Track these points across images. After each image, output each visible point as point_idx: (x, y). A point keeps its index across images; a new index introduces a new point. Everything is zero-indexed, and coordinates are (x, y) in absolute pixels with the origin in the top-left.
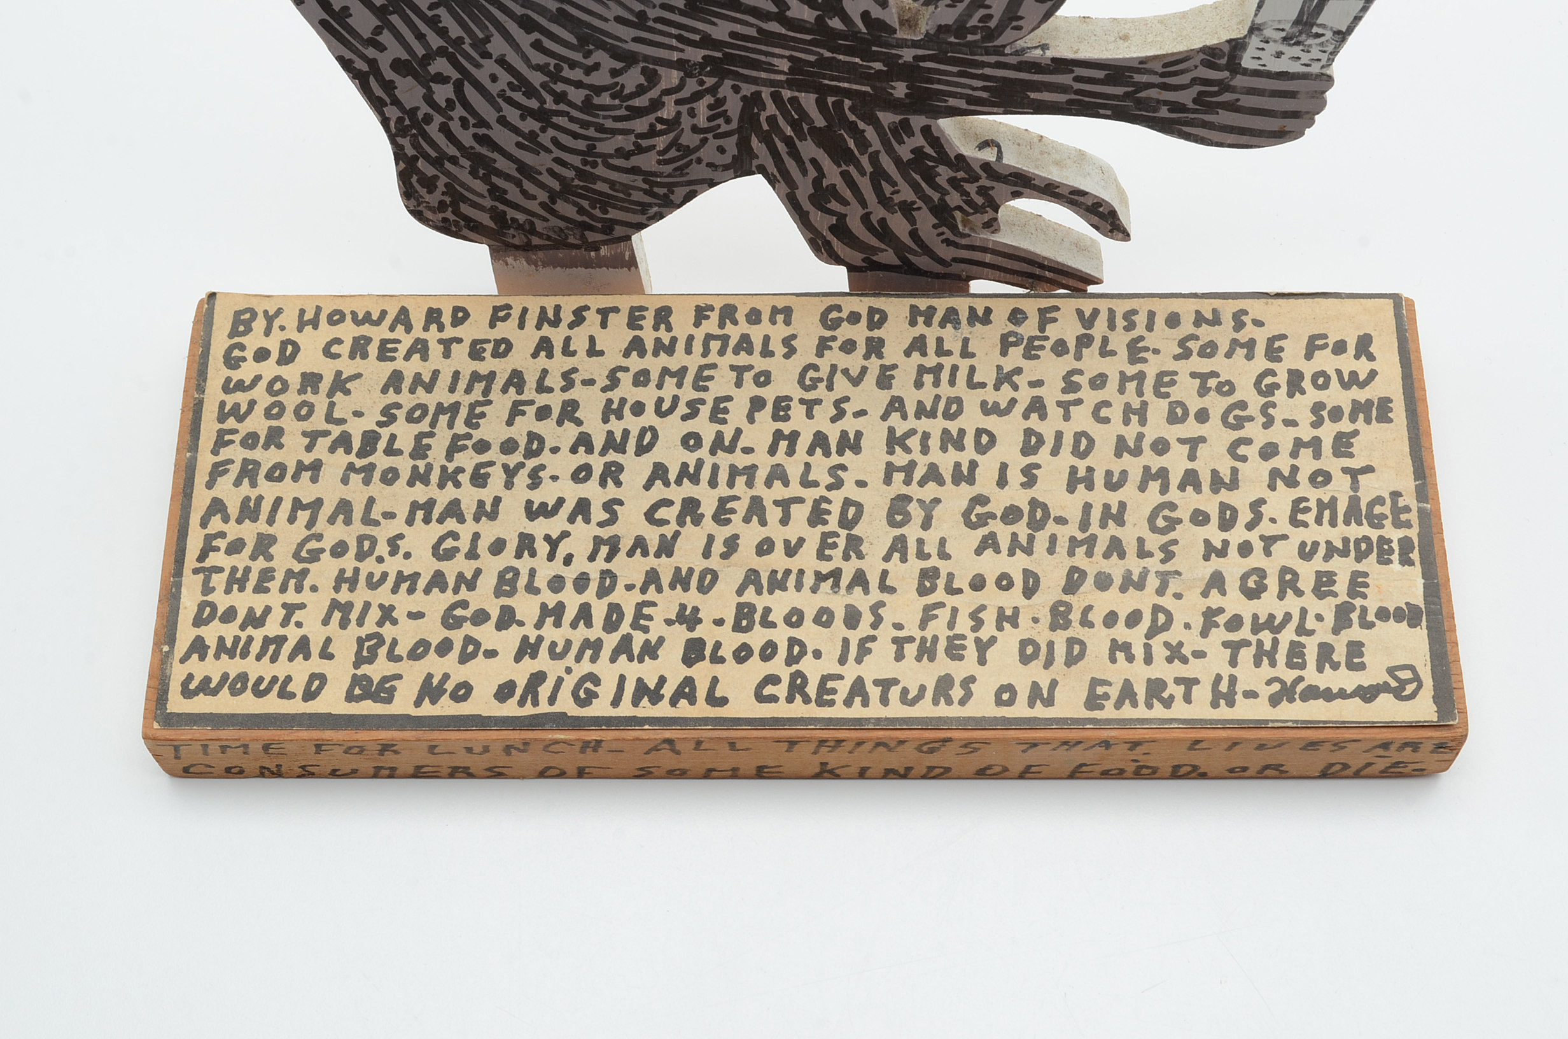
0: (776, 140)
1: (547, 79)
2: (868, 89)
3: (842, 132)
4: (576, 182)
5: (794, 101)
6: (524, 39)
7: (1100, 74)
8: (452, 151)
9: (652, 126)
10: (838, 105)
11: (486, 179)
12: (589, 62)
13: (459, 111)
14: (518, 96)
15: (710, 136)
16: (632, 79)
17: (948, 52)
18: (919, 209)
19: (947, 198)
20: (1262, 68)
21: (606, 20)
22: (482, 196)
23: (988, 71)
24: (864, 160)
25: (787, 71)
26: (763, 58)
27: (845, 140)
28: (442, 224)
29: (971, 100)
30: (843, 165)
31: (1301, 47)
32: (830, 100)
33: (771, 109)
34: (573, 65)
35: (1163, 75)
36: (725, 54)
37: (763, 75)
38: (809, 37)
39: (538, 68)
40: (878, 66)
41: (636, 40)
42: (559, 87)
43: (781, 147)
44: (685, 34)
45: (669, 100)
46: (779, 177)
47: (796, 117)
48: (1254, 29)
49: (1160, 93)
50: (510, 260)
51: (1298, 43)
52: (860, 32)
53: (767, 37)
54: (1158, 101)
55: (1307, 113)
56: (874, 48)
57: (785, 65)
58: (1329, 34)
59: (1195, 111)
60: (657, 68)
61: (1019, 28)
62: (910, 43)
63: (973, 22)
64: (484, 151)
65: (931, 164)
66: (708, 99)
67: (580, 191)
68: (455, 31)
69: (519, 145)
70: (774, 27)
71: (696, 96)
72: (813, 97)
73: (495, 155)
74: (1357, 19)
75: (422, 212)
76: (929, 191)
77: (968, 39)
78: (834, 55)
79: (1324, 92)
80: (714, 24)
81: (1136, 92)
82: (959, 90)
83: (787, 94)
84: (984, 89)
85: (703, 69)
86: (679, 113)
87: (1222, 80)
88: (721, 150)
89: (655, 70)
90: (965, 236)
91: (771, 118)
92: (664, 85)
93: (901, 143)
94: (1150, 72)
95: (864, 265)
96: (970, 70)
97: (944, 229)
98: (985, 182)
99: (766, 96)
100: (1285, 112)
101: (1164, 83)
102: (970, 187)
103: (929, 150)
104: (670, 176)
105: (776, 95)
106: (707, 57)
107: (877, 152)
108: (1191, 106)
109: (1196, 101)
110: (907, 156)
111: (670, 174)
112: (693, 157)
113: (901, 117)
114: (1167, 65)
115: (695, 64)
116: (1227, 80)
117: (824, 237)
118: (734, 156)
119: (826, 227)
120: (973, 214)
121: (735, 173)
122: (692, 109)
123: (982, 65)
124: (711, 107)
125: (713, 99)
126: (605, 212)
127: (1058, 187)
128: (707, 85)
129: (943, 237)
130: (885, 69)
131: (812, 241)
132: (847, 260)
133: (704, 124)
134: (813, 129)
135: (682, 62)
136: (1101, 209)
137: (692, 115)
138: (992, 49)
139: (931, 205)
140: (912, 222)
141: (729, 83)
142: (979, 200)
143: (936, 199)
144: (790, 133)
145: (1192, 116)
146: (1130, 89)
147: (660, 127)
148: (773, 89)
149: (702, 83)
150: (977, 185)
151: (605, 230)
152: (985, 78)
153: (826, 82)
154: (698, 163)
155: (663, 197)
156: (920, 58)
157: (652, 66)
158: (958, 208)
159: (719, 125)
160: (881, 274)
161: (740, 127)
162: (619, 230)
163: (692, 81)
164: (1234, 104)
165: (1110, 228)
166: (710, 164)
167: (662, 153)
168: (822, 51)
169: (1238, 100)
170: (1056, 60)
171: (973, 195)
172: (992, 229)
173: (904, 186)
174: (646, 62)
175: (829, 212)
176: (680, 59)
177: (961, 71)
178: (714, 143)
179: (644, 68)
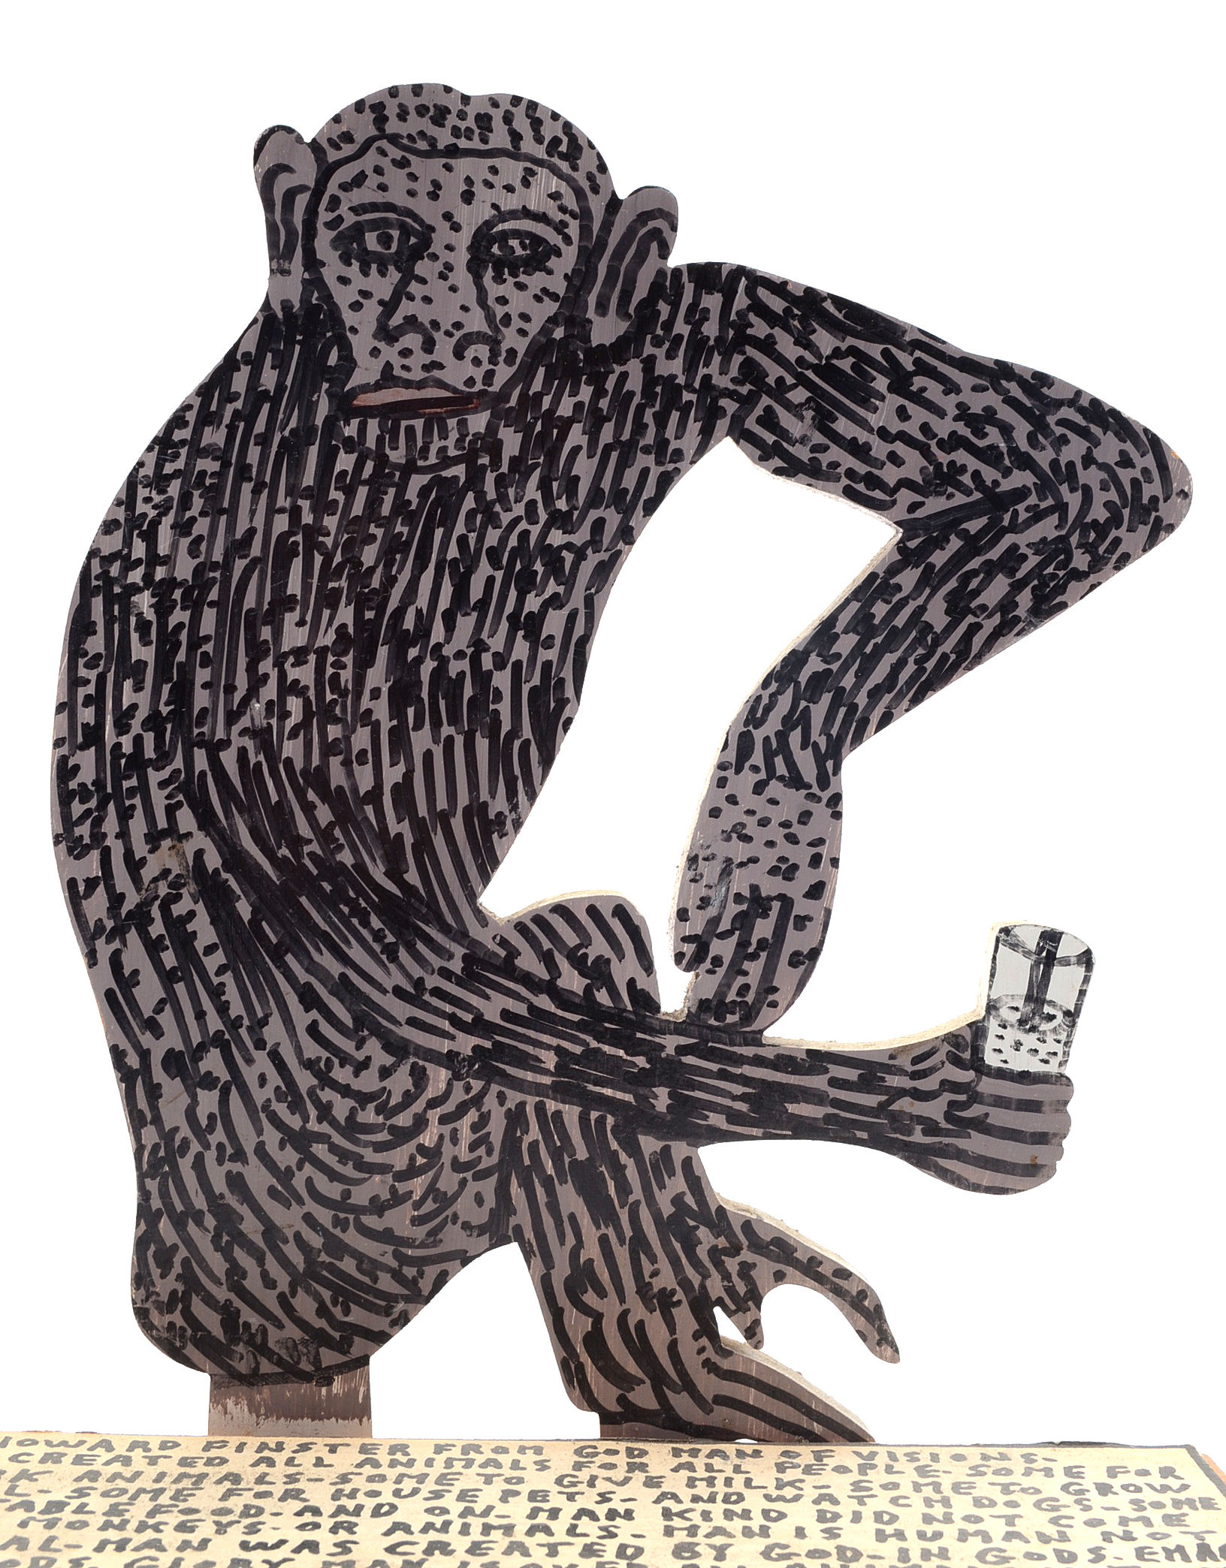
0: (536, 1180)
1: (315, 1082)
2: (628, 1098)
3: (603, 1169)
4: (324, 1257)
5: (558, 1114)
6: (302, 1018)
7: (852, 1074)
8: (200, 1202)
9: (412, 1158)
10: (601, 1121)
11: (227, 1254)
12: (360, 1056)
13: (219, 1136)
14: (281, 1109)
15: (469, 1175)
16: (401, 1082)
17: (708, 1041)
18: (679, 1302)
19: (708, 1283)
20: (1004, 1066)
21: (384, 991)
22: (217, 1281)
23: (747, 1070)
24: (624, 1216)
25: (553, 1069)
26: (529, 1049)
27: (604, 1180)
28: (166, 1335)
29: (734, 1117)
30: (603, 1226)
31: (1036, 1035)
32: (594, 1115)
33: (534, 1133)
34: (345, 1059)
35: (915, 1076)
36: (496, 1044)
37: (529, 1076)
38: (576, 1018)
39: (309, 1065)
40: (641, 1061)
41: (412, 1022)
42: (327, 1095)
43: (540, 1192)
44: (460, 1013)
45: (434, 1115)
46: (535, 1248)
47: (559, 1144)
48: (992, 1007)
49: (912, 1104)
50: (230, 1403)
51: (1033, 1029)
52: (625, 1010)
53: (538, 1018)
54: (912, 1117)
55: (1055, 1135)
56: (639, 1035)
57: (550, 1060)
58: (1060, 1015)
59: (948, 1133)
60: (427, 1065)
61: (774, 1005)
62: (672, 1027)
63: (731, 996)
64: (232, 1200)
65: (692, 1223)
66: (472, 1116)
67: (325, 1273)
68: (237, 1009)
69: (272, 1192)
70: (544, 1002)
71: (462, 1109)
72: (577, 1110)
73: (244, 1210)
74: (1082, 993)
75: (147, 1310)
76: (690, 1272)
77: (727, 1021)
78: (601, 1045)
79: (1066, 1103)
80: (487, 998)
81: (890, 1102)
82: (719, 1100)
83: (551, 1106)
84: (743, 1098)
85: (471, 1066)
86: (441, 1137)
87: (969, 1084)
88: (479, 1200)
89: (424, 1069)
90: (725, 1352)
91: (534, 1146)
92: (430, 1093)
93: (662, 1186)
94: (900, 1071)
95: (619, 1409)
96: (729, 1068)
97: (704, 1341)
98: (747, 1255)
99: (530, 1109)
100: (1033, 1134)
101: (915, 1089)
102: (732, 1265)
103: (689, 1200)
104: (422, 1245)
105: (540, 1109)
106: (476, 1049)
107: (637, 1203)
108: (943, 1124)
109: (949, 1116)
110: (667, 1210)
111: (422, 1242)
112: (449, 1212)
113: (662, 1144)
114: (916, 1061)
115: (464, 1060)
116: (973, 1084)
117: (578, 1356)
118: (491, 1209)
119: (580, 1339)
120: (735, 1312)
121: (491, 1239)
122: (455, 1131)
123: (741, 1060)
124: (475, 1128)
125: (477, 1114)
126: (347, 1311)
127: (821, 1263)
128: (473, 1093)
129: (704, 1356)
130: (648, 1066)
131: (564, 1366)
132: (601, 1401)
133: (465, 1156)
134: (574, 1163)
135: (452, 1055)
136: (866, 1303)
137: (455, 1140)
138: (750, 1036)
139: (691, 1296)
140: (672, 1327)
141: (495, 1088)
142: (741, 1288)
143: (696, 1286)
144: (550, 1170)
145: (946, 1140)
146: (884, 1098)
147: (420, 1161)
148: (538, 1099)
149: (468, 1088)
150: (738, 1259)
151: (342, 1346)
152: (745, 1080)
153: (590, 1087)
154: (454, 1223)
155: (412, 1284)
156: (682, 1050)
157: (421, 1063)
158: (720, 1302)
159: (480, 1157)
160: (637, 1426)
161: (501, 1161)
162: (359, 1345)
163: (458, 1085)
164: (984, 1122)
165: (877, 1337)
166: (466, 1226)
167: (417, 1206)
168: (589, 1039)
169: (987, 1115)
170: (811, 1053)
171: (735, 1278)
172: (755, 1340)
173: (664, 1264)
174: (416, 1055)
175: (585, 1309)
176: (450, 1051)
177: (720, 1070)
178: (473, 1187)
179: (414, 1065)
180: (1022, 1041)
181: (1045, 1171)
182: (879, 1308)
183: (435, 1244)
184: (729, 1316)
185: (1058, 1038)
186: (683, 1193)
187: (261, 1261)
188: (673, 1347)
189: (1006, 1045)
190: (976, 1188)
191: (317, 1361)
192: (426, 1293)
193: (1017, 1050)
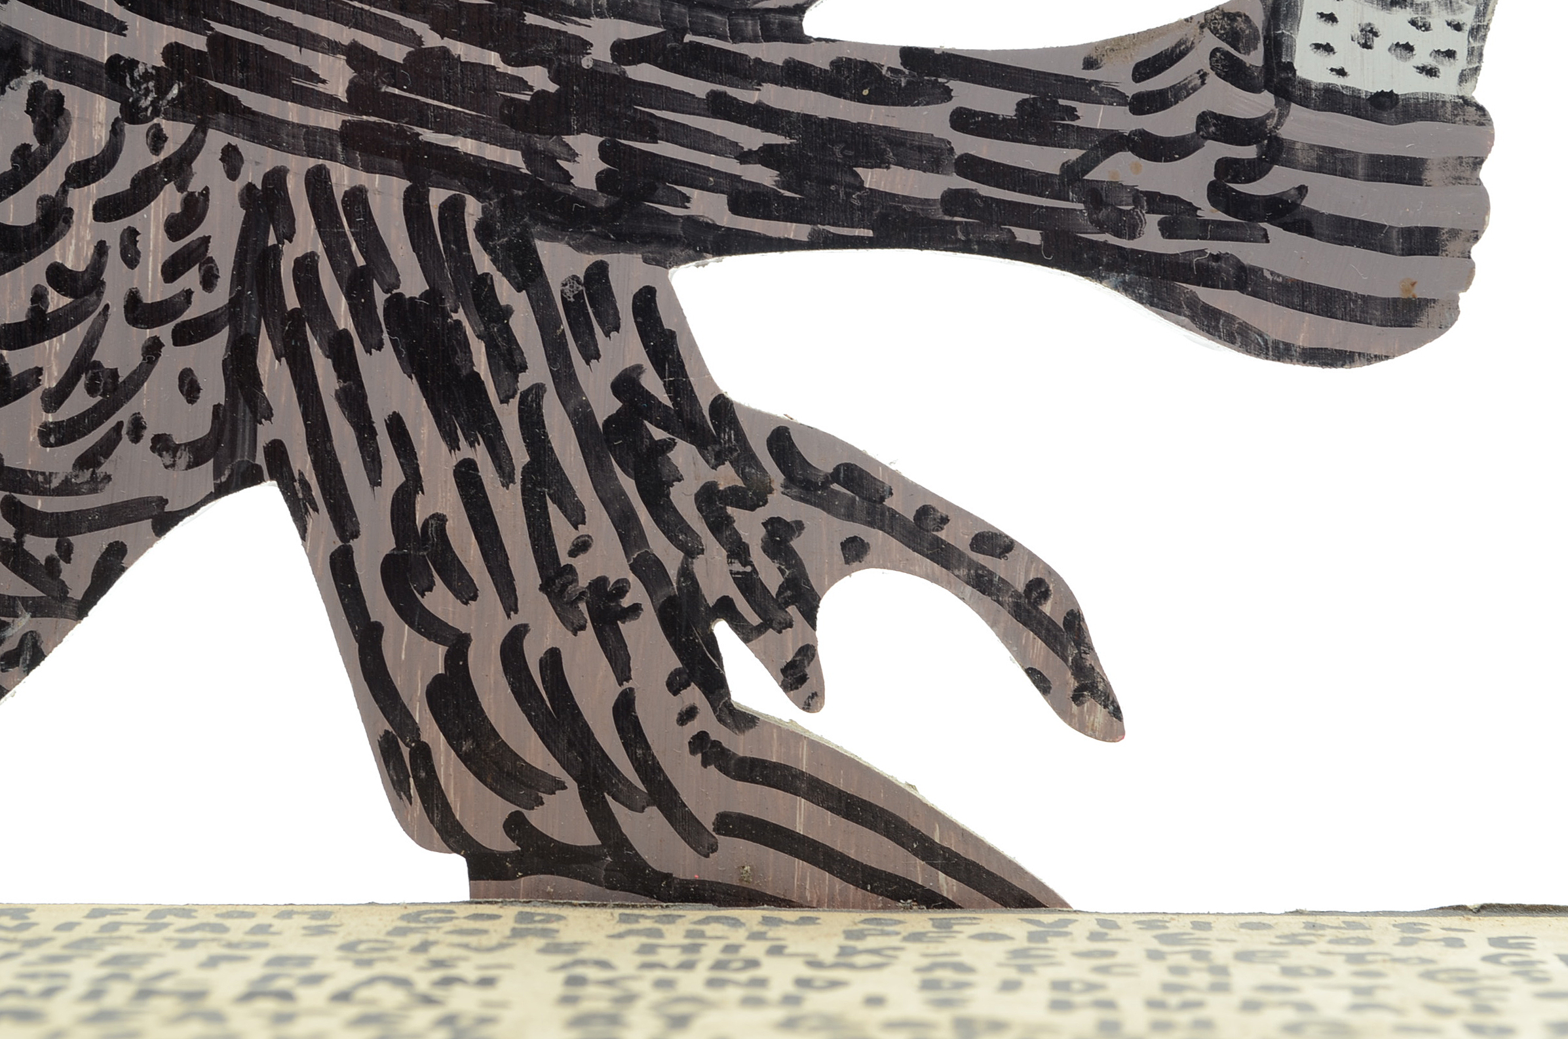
0: (313, 343)
2: (513, 158)
3: (460, 316)
5: (357, 197)
7: (1003, 103)
9: (38, 297)
10: (453, 209)
15: (164, 332)
16: (7, 128)
17: (684, 32)
18: (636, 609)
19: (699, 566)
20: (1339, 81)
23: (772, 95)
24: (508, 416)
25: (342, 96)
26: (291, 52)
27: (467, 346)
30: (463, 443)
31: (1409, 13)
32: (437, 197)
33: (306, 237)
35: (1143, 104)
36: (216, 41)
37: (293, 112)
40: (538, 78)
45: (83, 200)
46: (316, 492)
47: (360, 261)
49: (1137, 169)
54: (1138, 196)
55: (1454, 233)
56: (531, 19)
57: (337, 76)
60: (65, 88)
65: (658, 434)
66: (168, 201)
71: (146, 188)
72: (398, 185)
78: (448, 43)
79: (1478, 163)
81: (1088, 163)
82: (710, 161)
83: (343, 177)
84: (766, 156)
85: (162, 91)
86: (101, 249)
87: (1262, 122)
88: (189, 387)
89: (59, 98)
90: (744, 720)
91: (306, 268)
92: (75, 150)
93: (591, 354)
94: (1114, 96)
95: (510, 846)
96: (732, 92)
97: (693, 695)
98: (781, 505)
99: (296, 188)
100: (1408, 233)
101: (1142, 134)
102: (751, 526)
103: (652, 382)
104: (67, 489)
105: (317, 182)
106: (173, 51)
107: (538, 390)
108: (1208, 212)
109: (1217, 193)
110: (605, 406)
111: (66, 481)
112: (123, 415)
113: (589, 259)
114: (1144, 70)
115: (146, 76)
116: (1271, 123)
117: (416, 730)
118: (217, 408)
119: (420, 691)
120: (760, 630)
121: (217, 473)
122: (131, 235)
123: (758, 73)
124: (175, 227)
125: (179, 197)
127: (945, 520)
128: (169, 149)
129: (694, 727)
130: (552, 88)
131: (387, 751)
132: (470, 828)
133: (154, 290)
134: (396, 303)
135: (119, 67)
136: (1047, 608)
137: (131, 257)
138: (776, 19)
139: (662, 596)
140: (620, 664)
141: (216, 140)
142: (771, 576)
143: (673, 573)
144: (344, 319)
145: (1214, 247)
146: (1073, 154)
147: (56, 301)
148: (312, 162)
149: (157, 140)
150: (763, 513)
152: (763, 117)
153: (428, 136)
154: (136, 436)
155: (47, 575)
156: (625, 51)
157: (52, 84)
158: (725, 609)
159: (189, 293)
160: (550, 882)
161: (234, 302)
163: (136, 135)
164: (1295, 205)
165: (1073, 684)
166: (162, 444)
167: (54, 399)
168: (421, 28)
169: (1302, 190)
170: (910, 55)
171: (758, 556)
172: (805, 690)
173: (600, 523)
174: (39, 66)
175: (430, 627)
176: (115, 59)
177: (713, 95)
178: (174, 358)
179: (37, 90)
180: (1377, 26)
181: (1431, 313)
182: (1074, 620)
183: (95, 485)
184: (746, 640)
185: (1458, 18)
186: (638, 369)
188: (624, 710)
189: (1341, 36)
190: (1281, 352)
192: (77, 592)
193: (1366, 46)
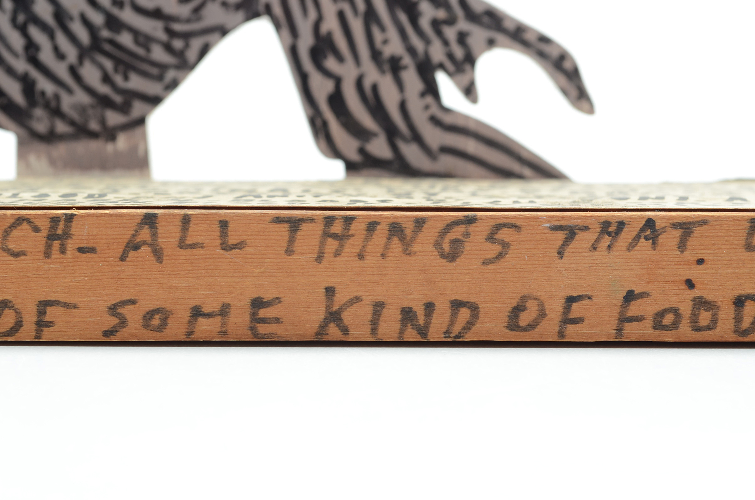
18: (406, 66)
19: (431, 49)
46: (284, 21)
67: (107, 46)
95: (360, 158)
97: (428, 99)
102: (450, 33)
111: (188, 18)
117: (323, 114)
119: (324, 99)
120: (455, 73)
121: (245, 13)
126: (126, 78)
136: (565, 65)
139: (417, 61)
143: (421, 53)
150: (456, 28)
151: (124, 108)
155: (180, 55)
158: (441, 65)
160: (375, 171)
162: (138, 107)
165: (577, 94)
171: (454, 45)
175: (327, 73)
183: (199, 19)
187: (52, 36)
188: (403, 106)
191: (103, 122)
192: (192, 61)
